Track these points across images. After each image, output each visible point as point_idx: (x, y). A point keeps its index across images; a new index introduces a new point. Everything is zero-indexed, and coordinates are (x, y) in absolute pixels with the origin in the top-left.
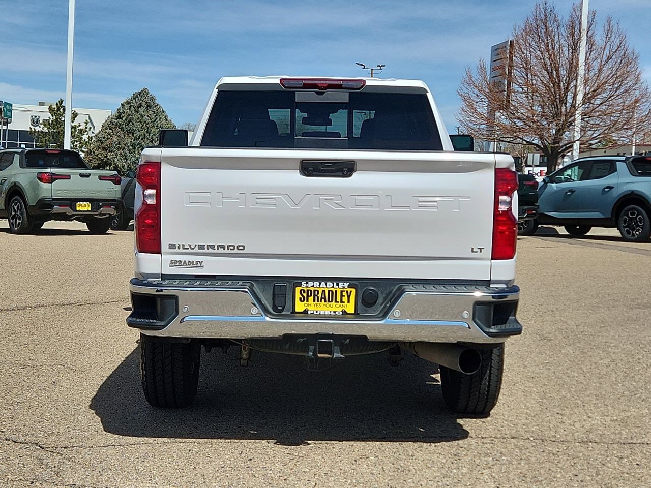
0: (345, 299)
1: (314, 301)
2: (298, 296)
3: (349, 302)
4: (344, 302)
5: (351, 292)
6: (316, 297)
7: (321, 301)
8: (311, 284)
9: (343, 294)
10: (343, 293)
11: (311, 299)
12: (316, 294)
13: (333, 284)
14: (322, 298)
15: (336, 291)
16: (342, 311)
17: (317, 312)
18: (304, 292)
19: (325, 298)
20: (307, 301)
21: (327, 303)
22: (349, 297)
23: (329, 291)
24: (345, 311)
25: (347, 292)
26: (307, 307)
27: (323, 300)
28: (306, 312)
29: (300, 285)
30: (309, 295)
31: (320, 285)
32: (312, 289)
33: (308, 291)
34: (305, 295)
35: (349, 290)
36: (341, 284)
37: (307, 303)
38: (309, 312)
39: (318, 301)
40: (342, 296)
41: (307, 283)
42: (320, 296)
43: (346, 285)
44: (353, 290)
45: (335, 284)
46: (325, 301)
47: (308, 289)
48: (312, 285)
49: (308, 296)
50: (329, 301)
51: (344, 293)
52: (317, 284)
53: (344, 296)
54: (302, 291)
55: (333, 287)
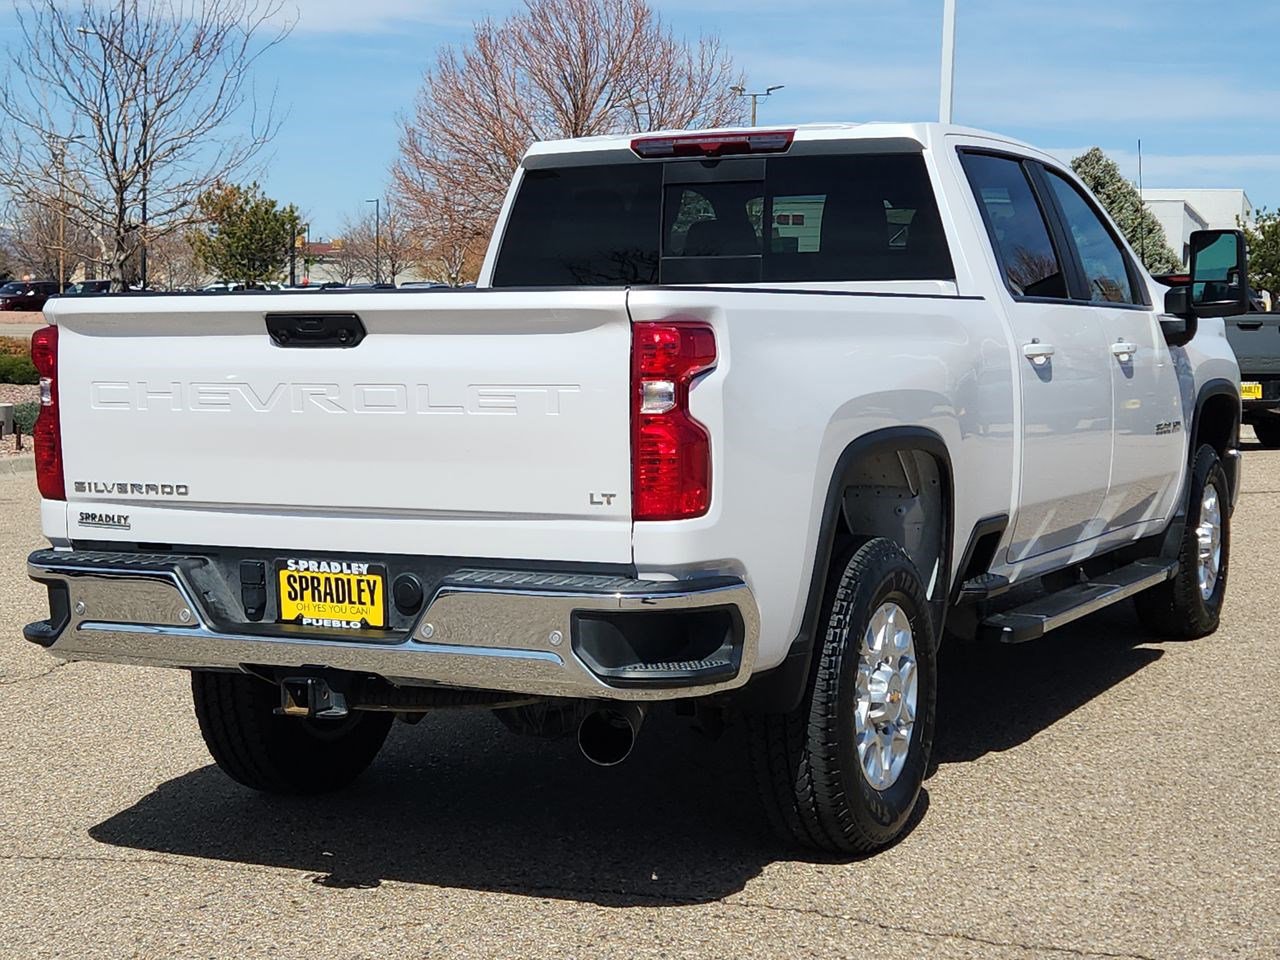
0: (366, 597)
1: (314, 600)
2: (285, 588)
3: (373, 603)
4: (364, 604)
5: (375, 582)
6: (316, 592)
7: (325, 600)
8: (303, 564)
9: (362, 588)
10: (362, 584)
11: (308, 594)
12: (316, 585)
13: (341, 565)
14: (326, 594)
15: (349, 581)
16: (360, 622)
17: (317, 622)
18: (295, 581)
19: (331, 595)
20: (302, 599)
21: (335, 604)
22: (372, 593)
23: (337, 580)
24: (366, 623)
25: (368, 582)
26: (302, 612)
27: (328, 598)
28: (298, 620)
29: (286, 567)
30: (304, 586)
31: (319, 568)
32: (308, 575)
33: (301, 578)
34: (297, 586)
35: (372, 578)
36: (354, 566)
37: (303, 602)
38: (305, 622)
39: (320, 600)
40: (360, 591)
41: (297, 563)
42: (322, 588)
43: (364, 567)
44: (379, 579)
45: (344, 565)
46: (332, 601)
47: (301, 574)
48: (306, 567)
49: (302, 590)
50: (339, 601)
51: (364, 586)
52: (313, 564)
53: (363, 591)
54: (292, 579)
55: (341, 571)
